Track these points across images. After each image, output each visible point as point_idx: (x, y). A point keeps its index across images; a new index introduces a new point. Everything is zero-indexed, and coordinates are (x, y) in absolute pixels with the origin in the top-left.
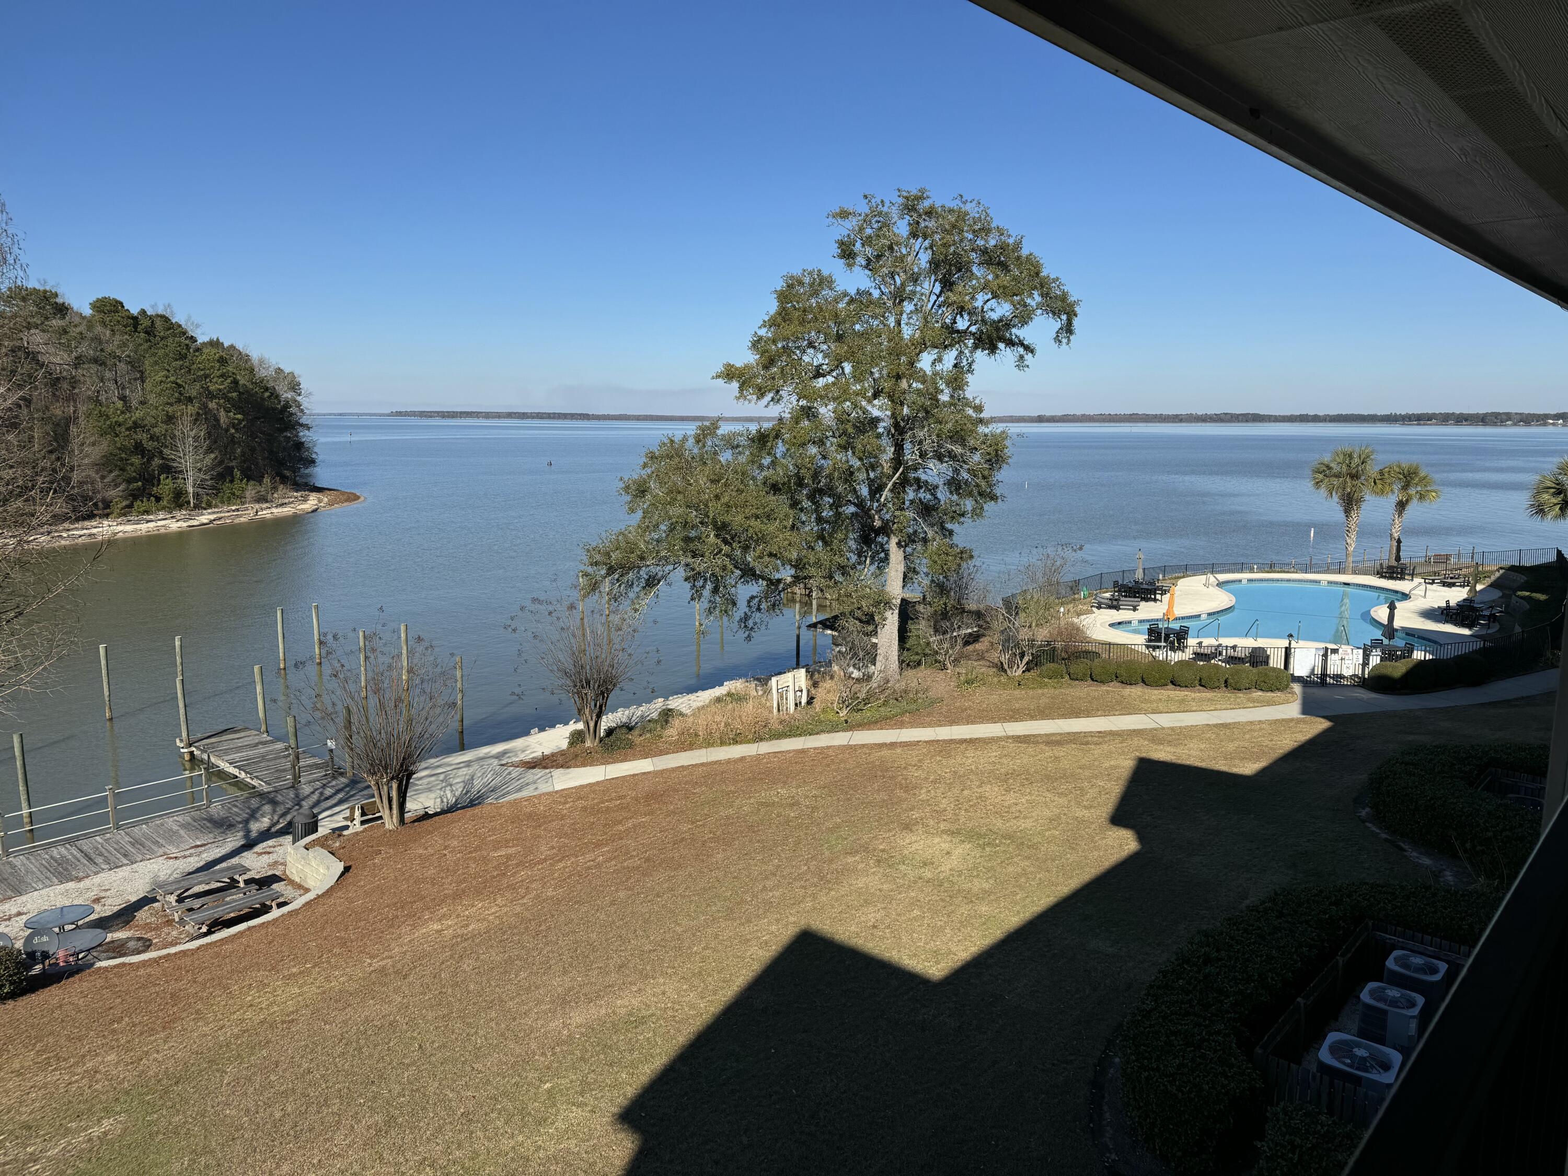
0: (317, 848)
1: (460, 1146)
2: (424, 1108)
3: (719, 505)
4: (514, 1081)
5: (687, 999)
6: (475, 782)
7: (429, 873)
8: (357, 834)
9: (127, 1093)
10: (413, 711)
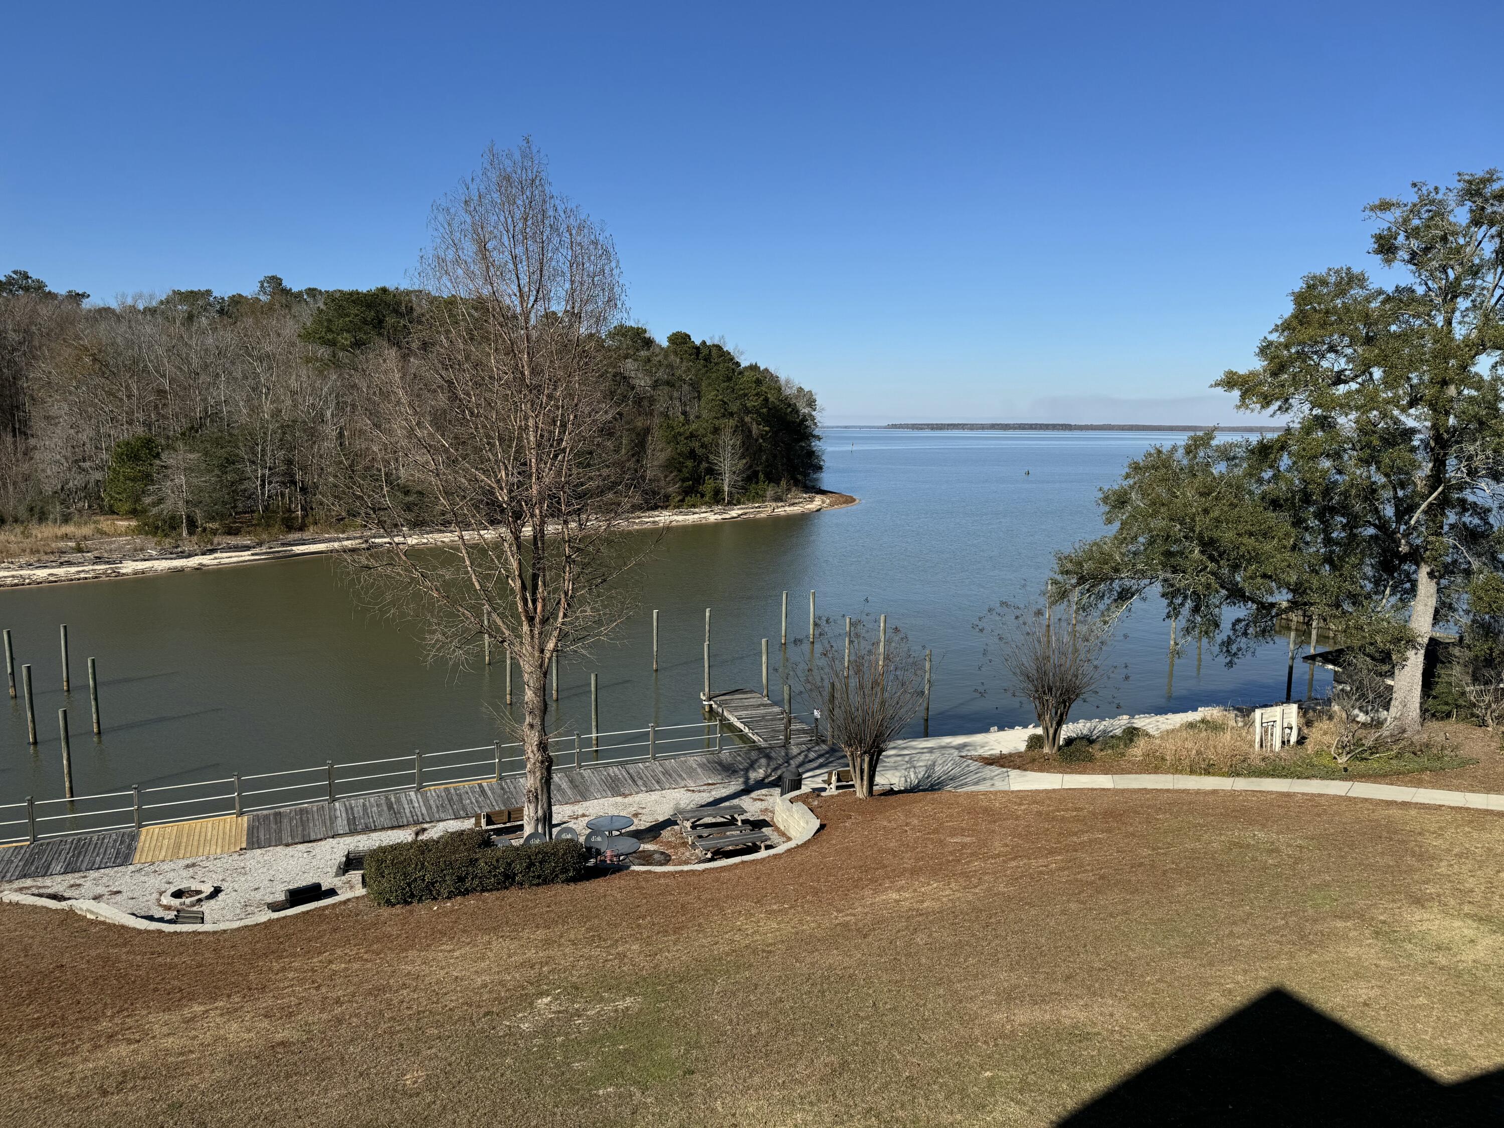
0: (800, 803)
1: (902, 1107)
2: (873, 1062)
3: (1208, 520)
4: (956, 1060)
5: (1137, 1027)
6: (937, 768)
7: (892, 844)
8: (832, 796)
9: (645, 979)
10: (886, 695)
